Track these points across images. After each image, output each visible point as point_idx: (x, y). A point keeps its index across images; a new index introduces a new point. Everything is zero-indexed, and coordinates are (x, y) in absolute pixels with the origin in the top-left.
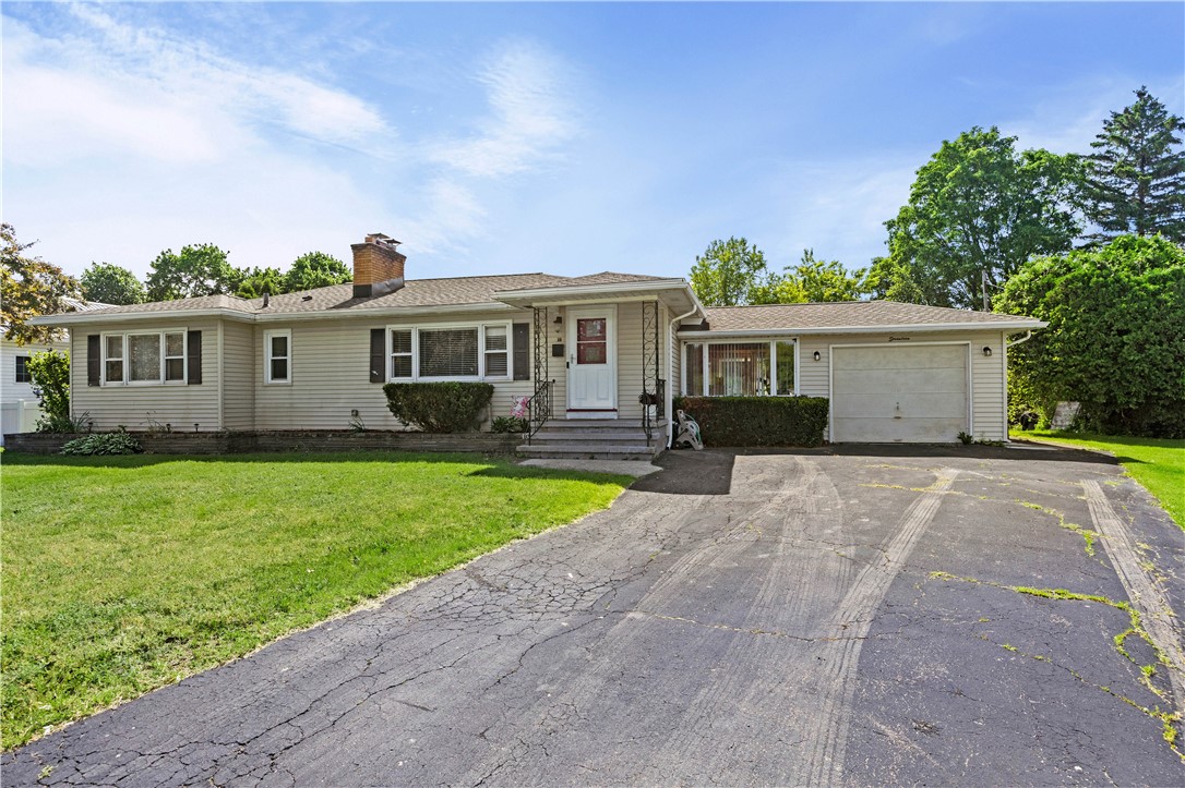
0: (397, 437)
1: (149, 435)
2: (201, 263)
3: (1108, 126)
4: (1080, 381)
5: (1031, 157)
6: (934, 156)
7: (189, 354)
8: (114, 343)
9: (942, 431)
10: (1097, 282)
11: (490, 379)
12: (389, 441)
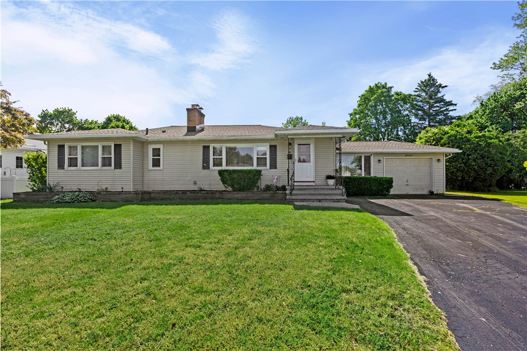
0: (222, 193)
1: (99, 193)
2: (64, 116)
3: (419, 85)
4: (453, 172)
5: (397, 94)
6: (366, 91)
7: (115, 155)
8: (73, 149)
9: (423, 190)
10: (459, 137)
11: (259, 168)
12: (218, 195)
